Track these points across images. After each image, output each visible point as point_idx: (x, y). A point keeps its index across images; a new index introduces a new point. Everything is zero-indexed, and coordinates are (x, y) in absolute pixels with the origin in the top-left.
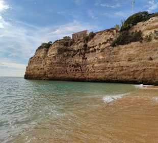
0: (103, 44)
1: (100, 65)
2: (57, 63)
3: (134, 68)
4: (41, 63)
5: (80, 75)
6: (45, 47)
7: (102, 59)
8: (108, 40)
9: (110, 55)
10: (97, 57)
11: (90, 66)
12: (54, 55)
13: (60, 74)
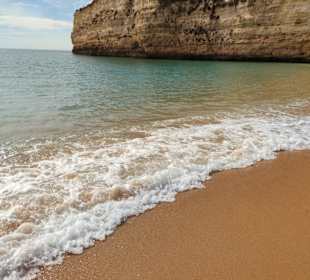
1: (244, 30)
2: (160, 26)
3: (304, 37)
4: (122, 24)
5: (205, 50)
7: (250, 20)
9: (264, 12)
10: (240, 16)
11: (225, 32)
12: (153, 10)
13: (166, 47)
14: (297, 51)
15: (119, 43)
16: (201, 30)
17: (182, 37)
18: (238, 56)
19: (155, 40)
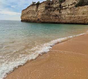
0: (70, 5)
1: (68, 16)
3: (85, 18)
4: (35, 14)
5: (58, 21)
6: (36, 5)
7: (70, 13)
8: (73, 3)
10: (67, 12)
11: (63, 16)
12: (43, 10)
13: (47, 20)
14: (83, 21)
15: (34, 19)
16: (57, 16)
17: (51, 17)
18: (67, 23)
19: (44, 18)
